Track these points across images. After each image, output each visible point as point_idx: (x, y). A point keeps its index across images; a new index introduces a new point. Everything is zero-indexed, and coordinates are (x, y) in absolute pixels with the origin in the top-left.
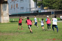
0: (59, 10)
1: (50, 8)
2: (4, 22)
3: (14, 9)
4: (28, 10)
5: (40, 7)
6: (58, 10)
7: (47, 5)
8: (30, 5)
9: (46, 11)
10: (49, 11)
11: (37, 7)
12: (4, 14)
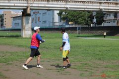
0: (86, 26)
1: (76, 23)
2: (26, 37)
3: (36, 22)
4: (51, 24)
5: (64, 21)
6: (84, 26)
7: (72, 20)
8: (53, 19)
9: (71, 26)
10: (74, 26)
11: (61, 22)
12: (26, 28)
